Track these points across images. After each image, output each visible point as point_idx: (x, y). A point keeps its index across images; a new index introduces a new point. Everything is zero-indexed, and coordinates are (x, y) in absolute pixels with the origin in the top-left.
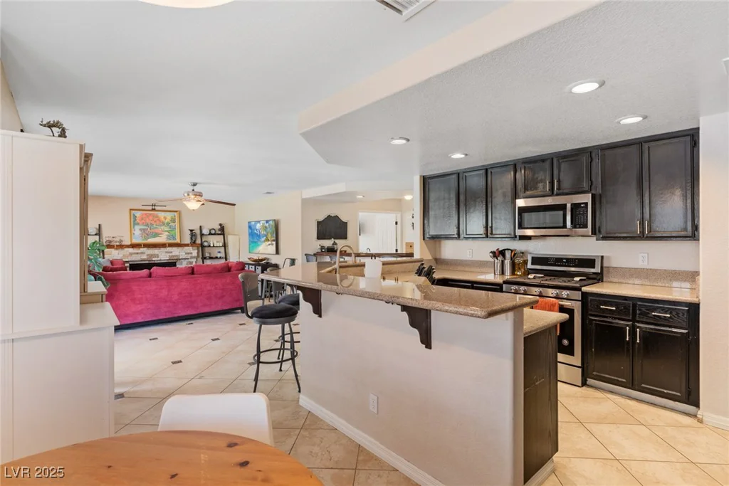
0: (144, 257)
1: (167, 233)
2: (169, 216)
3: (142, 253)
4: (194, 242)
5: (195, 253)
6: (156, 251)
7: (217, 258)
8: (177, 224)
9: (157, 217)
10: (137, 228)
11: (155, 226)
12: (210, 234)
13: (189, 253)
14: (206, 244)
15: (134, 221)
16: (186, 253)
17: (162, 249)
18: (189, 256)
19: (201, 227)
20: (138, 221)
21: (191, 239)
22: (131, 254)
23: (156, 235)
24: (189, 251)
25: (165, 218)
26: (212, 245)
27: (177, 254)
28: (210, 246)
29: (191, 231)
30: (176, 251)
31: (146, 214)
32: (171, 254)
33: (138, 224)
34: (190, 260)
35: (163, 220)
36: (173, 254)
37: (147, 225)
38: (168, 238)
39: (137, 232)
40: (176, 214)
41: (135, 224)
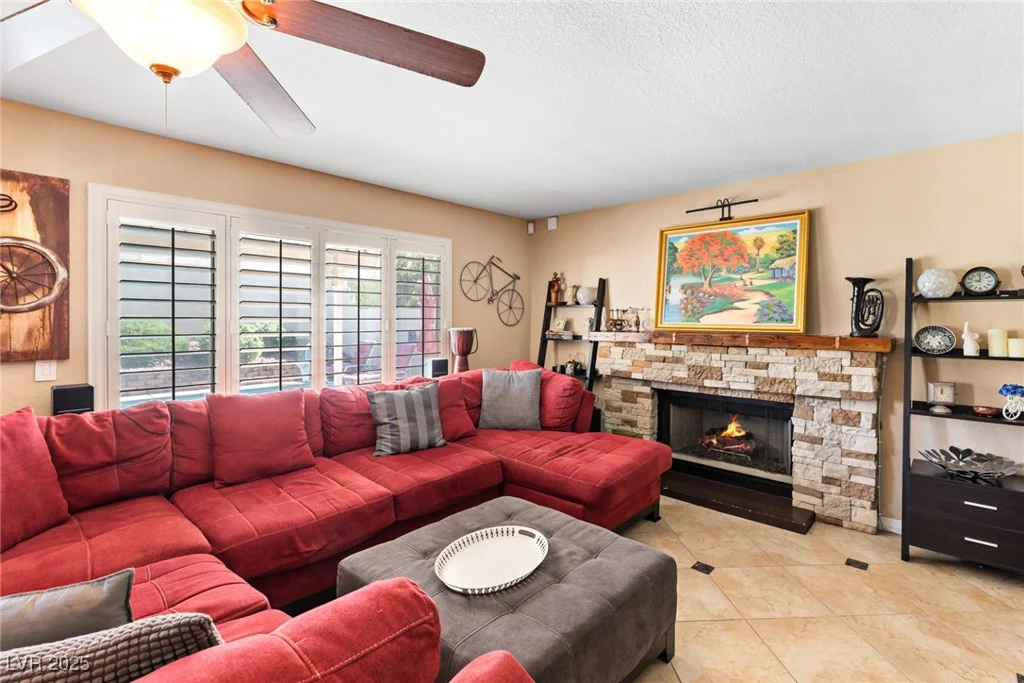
0: (681, 373)
1: (760, 297)
2: (772, 234)
3: (677, 360)
4: (871, 334)
5: (864, 379)
6: (716, 359)
7: (996, 416)
8: (799, 260)
9: (735, 240)
10: (677, 282)
11: (724, 273)
12: (964, 294)
13: (834, 378)
14: (934, 342)
15: (671, 264)
16: (823, 376)
17: (734, 354)
18: (835, 389)
19: (909, 262)
20: (680, 262)
21: (858, 318)
22: (650, 360)
23: (728, 303)
24: (834, 370)
25: (759, 243)
26: (970, 348)
27: (786, 372)
28: (957, 353)
29: (859, 283)
30: (782, 365)
31: (703, 239)
32: (762, 373)
33: (680, 271)
34: (846, 406)
35: (752, 250)
36: (772, 373)
37: (703, 273)
38: (764, 314)
39: (676, 296)
40: (797, 222)
41: (672, 272)
